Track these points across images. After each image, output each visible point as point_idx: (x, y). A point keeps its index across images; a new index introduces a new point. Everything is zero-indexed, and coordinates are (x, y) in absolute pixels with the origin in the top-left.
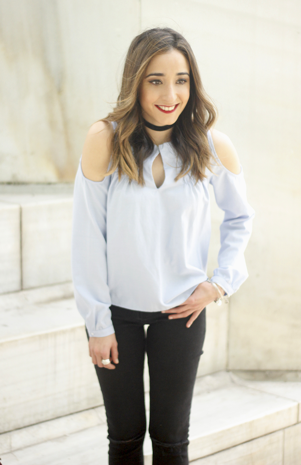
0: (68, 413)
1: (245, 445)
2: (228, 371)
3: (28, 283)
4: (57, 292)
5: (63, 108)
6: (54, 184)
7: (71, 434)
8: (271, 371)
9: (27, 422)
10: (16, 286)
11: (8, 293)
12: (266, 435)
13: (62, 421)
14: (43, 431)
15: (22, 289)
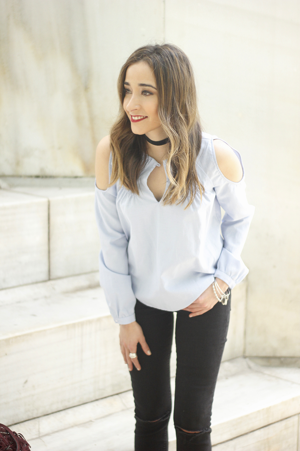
0: (94, 399)
1: (262, 430)
2: (245, 357)
3: (56, 273)
4: (82, 281)
5: (90, 105)
6: (81, 177)
7: (96, 419)
8: (285, 358)
9: (54, 408)
10: (44, 276)
11: (37, 283)
12: (281, 420)
13: (88, 407)
14: (70, 417)
15: (49, 279)
